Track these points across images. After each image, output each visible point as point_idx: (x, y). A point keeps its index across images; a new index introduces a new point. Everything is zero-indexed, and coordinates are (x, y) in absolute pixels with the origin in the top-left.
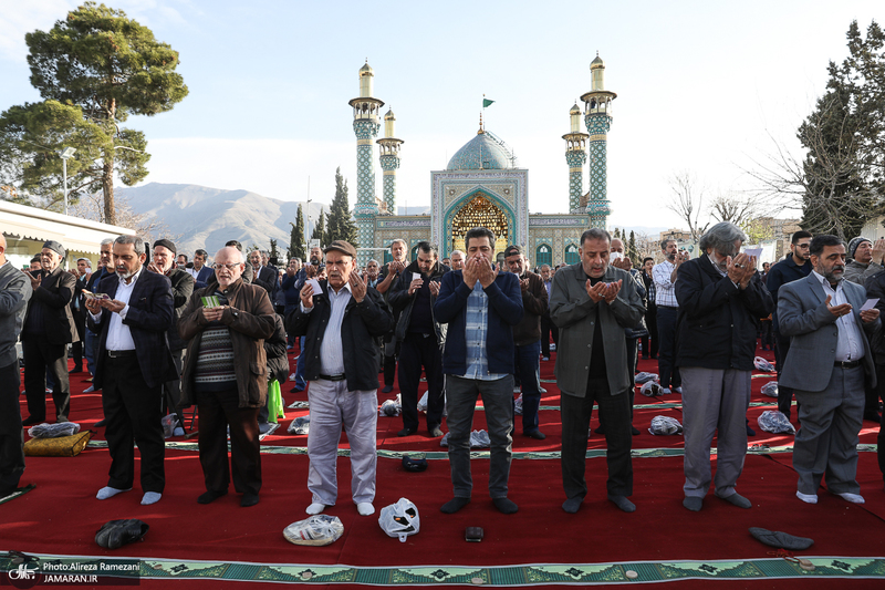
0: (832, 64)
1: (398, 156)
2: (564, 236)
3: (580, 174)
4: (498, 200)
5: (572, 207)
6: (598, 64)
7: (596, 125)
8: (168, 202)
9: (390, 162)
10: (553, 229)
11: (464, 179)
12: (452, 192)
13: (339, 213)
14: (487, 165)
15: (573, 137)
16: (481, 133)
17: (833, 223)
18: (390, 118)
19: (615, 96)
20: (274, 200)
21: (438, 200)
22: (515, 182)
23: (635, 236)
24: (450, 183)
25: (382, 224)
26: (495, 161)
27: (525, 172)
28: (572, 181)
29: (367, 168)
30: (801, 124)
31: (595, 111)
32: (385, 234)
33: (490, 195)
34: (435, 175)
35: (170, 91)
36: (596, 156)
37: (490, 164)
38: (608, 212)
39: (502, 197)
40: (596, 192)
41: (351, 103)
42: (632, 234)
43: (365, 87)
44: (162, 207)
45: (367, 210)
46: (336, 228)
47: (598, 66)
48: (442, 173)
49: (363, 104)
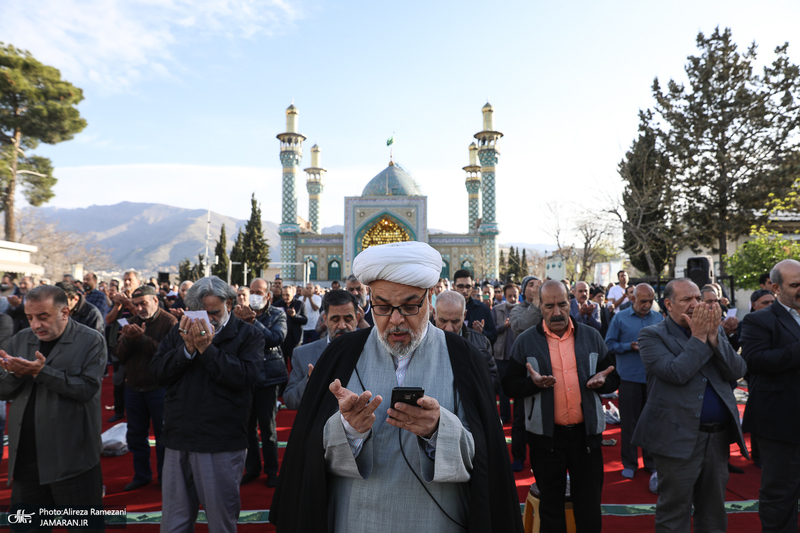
0: (641, 112)
1: (322, 182)
2: (460, 252)
3: (477, 200)
4: (402, 222)
5: (471, 228)
6: (488, 109)
7: (486, 159)
8: (137, 218)
9: (314, 187)
10: (450, 247)
11: (372, 203)
12: (362, 214)
13: (253, 233)
14: (395, 192)
15: (472, 168)
16: (391, 164)
17: (641, 247)
18: (315, 150)
19: (502, 135)
20: (231, 218)
21: (350, 221)
22: (416, 206)
23: (527, 253)
24: (361, 206)
25: (303, 241)
26: (402, 188)
27: (424, 199)
28: (470, 206)
29: (290, 192)
30: (620, 162)
31: (485, 147)
32: (306, 250)
33: (395, 217)
34: (348, 200)
35: (67, 124)
36: (487, 185)
37: (397, 190)
38: (497, 233)
39: (405, 219)
40: (487, 215)
41: (278, 137)
42: (524, 252)
43: (290, 123)
44: (132, 223)
45: (290, 229)
46: (249, 245)
47: (488, 110)
48: (356, 198)
49: (287, 137)
